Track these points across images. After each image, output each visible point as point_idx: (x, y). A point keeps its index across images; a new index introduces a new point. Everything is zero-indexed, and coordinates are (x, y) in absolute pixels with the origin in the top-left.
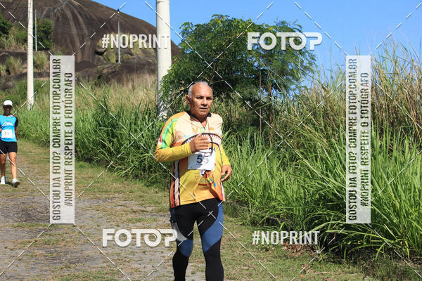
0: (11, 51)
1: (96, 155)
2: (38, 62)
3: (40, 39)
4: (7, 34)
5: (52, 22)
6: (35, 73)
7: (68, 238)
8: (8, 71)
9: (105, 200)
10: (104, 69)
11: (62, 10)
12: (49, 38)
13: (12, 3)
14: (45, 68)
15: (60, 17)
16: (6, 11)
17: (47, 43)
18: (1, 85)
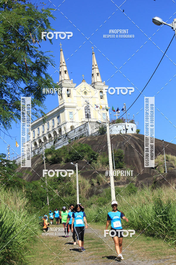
0: (99, 170)
3: (117, 162)
4: (96, 160)
5: (123, 151)
6: (115, 183)
8: (98, 182)
10: (157, 177)
12: (122, 161)
13: (97, 141)
14: (121, 179)
15: (127, 147)
16: (94, 146)
17: (121, 164)
18: (95, 191)
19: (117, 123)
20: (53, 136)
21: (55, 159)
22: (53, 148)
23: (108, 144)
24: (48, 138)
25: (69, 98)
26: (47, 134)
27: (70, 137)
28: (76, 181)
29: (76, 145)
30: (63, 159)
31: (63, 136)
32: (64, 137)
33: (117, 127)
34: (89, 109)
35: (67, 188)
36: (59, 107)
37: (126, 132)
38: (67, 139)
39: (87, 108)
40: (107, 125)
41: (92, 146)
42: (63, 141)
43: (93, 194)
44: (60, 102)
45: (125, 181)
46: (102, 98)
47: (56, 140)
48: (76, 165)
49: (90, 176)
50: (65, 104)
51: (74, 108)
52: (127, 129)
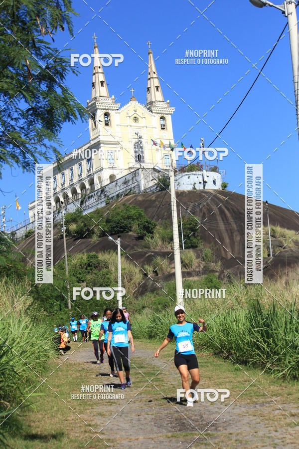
0: (157, 251)
1: (252, 356)
2: (187, 261)
3: (187, 237)
4: (152, 233)
5: (198, 218)
6: (183, 273)
7: (224, 447)
8: (156, 272)
9: (262, 404)
11: (208, 204)
12: (196, 235)
13: (155, 201)
14: (194, 267)
15: (206, 213)
16: (149, 210)
17: (194, 241)
18: (149, 286)
19: (188, 172)
20: (79, 191)
21: (82, 230)
22: (79, 212)
23: (172, 207)
24: (70, 195)
25: (107, 127)
26: (70, 187)
27: (108, 194)
28: (117, 269)
29: (119, 208)
30: (96, 230)
31: (96, 193)
32: (99, 194)
33: (189, 177)
34: (141, 148)
35: (102, 281)
36: (90, 142)
37: (204, 186)
38: (103, 196)
39: (138, 145)
40: (172, 174)
41: (146, 209)
42: (97, 199)
43: (146, 290)
44: (92, 135)
45: (201, 270)
46: (164, 129)
47: (85, 198)
48: (118, 242)
49: (142, 260)
50: (101, 138)
51: (116, 144)
52: (205, 182)
